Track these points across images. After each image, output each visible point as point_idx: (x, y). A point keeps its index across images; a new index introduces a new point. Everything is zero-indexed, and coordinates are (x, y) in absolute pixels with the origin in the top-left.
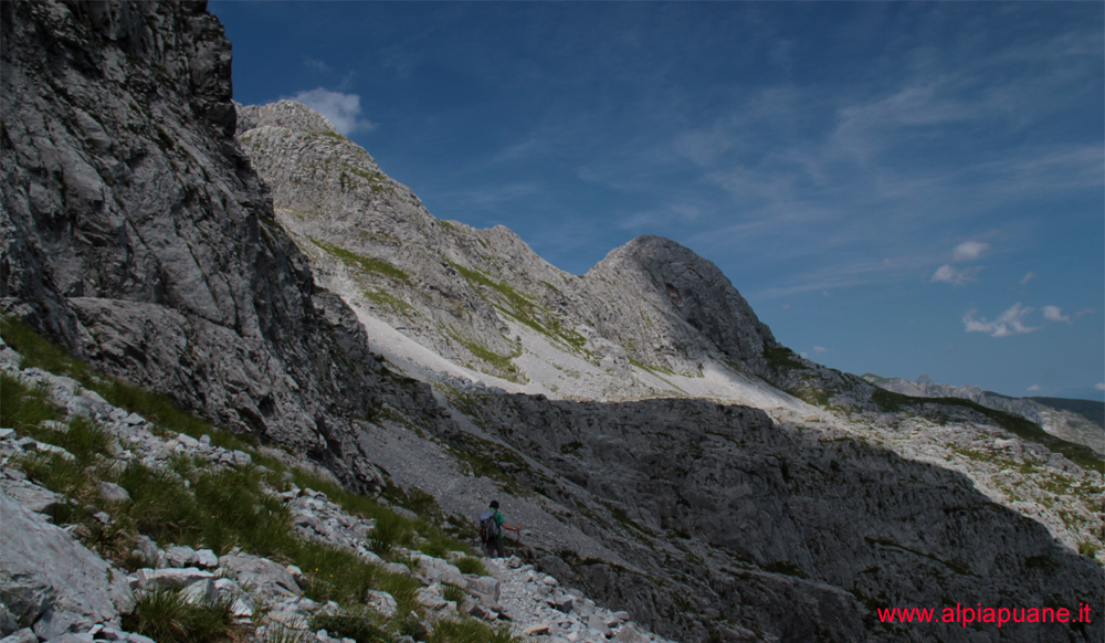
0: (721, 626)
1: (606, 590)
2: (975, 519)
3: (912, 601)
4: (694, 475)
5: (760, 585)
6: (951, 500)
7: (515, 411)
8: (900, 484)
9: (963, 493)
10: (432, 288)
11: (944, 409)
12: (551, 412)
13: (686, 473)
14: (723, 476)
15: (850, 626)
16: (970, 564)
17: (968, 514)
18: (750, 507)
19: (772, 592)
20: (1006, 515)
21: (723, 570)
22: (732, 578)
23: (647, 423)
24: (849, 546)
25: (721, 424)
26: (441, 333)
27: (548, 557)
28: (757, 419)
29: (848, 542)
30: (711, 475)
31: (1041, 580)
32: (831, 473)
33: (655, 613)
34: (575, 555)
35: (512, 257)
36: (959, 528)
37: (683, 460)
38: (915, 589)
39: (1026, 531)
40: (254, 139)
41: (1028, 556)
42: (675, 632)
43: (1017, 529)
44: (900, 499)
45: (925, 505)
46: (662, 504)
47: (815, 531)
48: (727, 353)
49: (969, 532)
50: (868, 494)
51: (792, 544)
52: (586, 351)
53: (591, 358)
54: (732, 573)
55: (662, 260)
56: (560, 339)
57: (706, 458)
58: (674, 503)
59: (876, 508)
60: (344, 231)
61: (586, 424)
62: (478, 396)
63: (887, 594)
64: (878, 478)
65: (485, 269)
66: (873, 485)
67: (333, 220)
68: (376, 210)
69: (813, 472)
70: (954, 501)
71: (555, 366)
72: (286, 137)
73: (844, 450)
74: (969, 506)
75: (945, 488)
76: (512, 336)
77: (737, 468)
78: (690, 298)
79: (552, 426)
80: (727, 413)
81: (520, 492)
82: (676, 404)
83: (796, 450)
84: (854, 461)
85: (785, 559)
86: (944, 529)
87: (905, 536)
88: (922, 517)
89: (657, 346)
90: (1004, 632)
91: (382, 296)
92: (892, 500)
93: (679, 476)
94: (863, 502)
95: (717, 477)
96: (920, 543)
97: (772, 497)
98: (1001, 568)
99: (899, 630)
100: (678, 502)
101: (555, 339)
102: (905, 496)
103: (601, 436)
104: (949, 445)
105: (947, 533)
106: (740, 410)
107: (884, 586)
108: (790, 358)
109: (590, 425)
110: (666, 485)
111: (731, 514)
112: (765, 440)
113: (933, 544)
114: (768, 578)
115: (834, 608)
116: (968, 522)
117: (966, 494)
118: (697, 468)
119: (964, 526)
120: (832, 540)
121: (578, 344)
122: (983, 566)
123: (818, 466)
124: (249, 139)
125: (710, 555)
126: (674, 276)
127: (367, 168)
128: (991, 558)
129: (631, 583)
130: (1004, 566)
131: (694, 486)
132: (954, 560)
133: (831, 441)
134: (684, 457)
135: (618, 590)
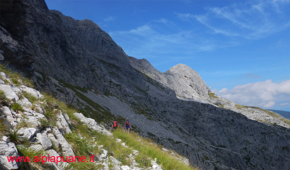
0: (218, 165)
1: (183, 152)
2: (269, 136)
3: (256, 157)
4: (199, 120)
5: (222, 151)
6: (263, 131)
7: (149, 102)
8: (250, 126)
9: (266, 129)
10: (126, 72)
11: (253, 109)
12: (159, 102)
13: (196, 120)
14: (207, 121)
15: (242, 164)
16: (268, 148)
17: (268, 135)
18: (214, 130)
19: (226, 154)
20: (277, 135)
21: (211, 147)
22: (214, 149)
23: (183, 107)
24: (239, 141)
25: (202, 108)
26: (128, 83)
27: (165, 140)
28: (212, 108)
29: (239, 140)
30: (204, 120)
31: (286, 153)
32: (232, 122)
33: (198, 160)
34: (172, 140)
35: (147, 67)
36: (265, 138)
37: (196, 116)
38: (257, 154)
39: (282, 140)
40: (78, 29)
41: (283, 147)
42: (204, 166)
43: (280, 139)
44: (250, 130)
45: (256, 132)
46: (189, 128)
47: (230, 137)
48: (199, 94)
49: (268, 140)
50: (241, 128)
51: (225, 140)
52: (165, 91)
53: (167, 92)
54: (213, 148)
55: (184, 70)
56: (159, 87)
57: (202, 116)
58: (193, 128)
59: (243, 132)
60: (103, 56)
61: (167, 106)
62: (139, 97)
63: (249, 155)
64: (244, 124)
65: (140, 69)
66: (243, 126)
67: (100, 52)
68: (112, 50)
69: (227, 122)
70: (264, 131)
71: (158, 94)
72: (87, 29)
73: (234, 117)
74: (268, 133)
75: (262, 128)
76: (147, 86)
77: (211, 119)
78: (190, 80)
79: (159, 106)
80: (204, 106)
81: (153, 120)
82: (190, 103)
83: (222, 116)
84: (237, 120)
85: (223, 144)
86: (261, 138)
87: (251, 139)
88: (255, 135)
89: (182, 91)
90: (280, 167)
91: (113, 73)
92: (248, 130)
93: (194, 120)
94: (240, 131)
95: (205, 121)
96: (255, 142)
97: (220, 127)
98: (276, 149)
99: (254, 166)
100: (194, 128)
101: (158, 87)
102: (251, 129)
103: (171, 110)
104: (254, 118)
105: (262, 139)
106: (207, 105)
107: (248, 153)
108: (214, 95)
109: (168, 107)
110: (191, 123)
111: (209, 131)
112: (214, 113)
113: (258, 142)
114: (224, 150)
115: (238, 159)
116: (268, 137)
117: (267, 130)
118: (200, 118)
119: (266, 138)
120: (235, 140)
121: (163, 89)
122: (271, 149)
123: (228, 120)
124: (77, 29)
125: (205, 142)
126: (187, 74)
127: (109, 39)
128: (274, 147)
129: (191, 150)
130: (277, 149)
131: (199, 123)
132: (264, 147)
133: (231, 114)
134: (196, 115)
135: (187, 152)
